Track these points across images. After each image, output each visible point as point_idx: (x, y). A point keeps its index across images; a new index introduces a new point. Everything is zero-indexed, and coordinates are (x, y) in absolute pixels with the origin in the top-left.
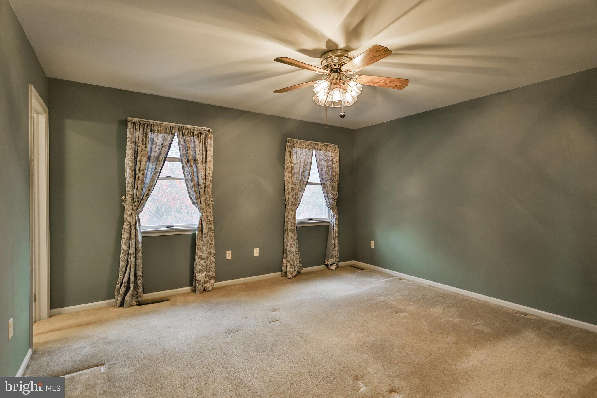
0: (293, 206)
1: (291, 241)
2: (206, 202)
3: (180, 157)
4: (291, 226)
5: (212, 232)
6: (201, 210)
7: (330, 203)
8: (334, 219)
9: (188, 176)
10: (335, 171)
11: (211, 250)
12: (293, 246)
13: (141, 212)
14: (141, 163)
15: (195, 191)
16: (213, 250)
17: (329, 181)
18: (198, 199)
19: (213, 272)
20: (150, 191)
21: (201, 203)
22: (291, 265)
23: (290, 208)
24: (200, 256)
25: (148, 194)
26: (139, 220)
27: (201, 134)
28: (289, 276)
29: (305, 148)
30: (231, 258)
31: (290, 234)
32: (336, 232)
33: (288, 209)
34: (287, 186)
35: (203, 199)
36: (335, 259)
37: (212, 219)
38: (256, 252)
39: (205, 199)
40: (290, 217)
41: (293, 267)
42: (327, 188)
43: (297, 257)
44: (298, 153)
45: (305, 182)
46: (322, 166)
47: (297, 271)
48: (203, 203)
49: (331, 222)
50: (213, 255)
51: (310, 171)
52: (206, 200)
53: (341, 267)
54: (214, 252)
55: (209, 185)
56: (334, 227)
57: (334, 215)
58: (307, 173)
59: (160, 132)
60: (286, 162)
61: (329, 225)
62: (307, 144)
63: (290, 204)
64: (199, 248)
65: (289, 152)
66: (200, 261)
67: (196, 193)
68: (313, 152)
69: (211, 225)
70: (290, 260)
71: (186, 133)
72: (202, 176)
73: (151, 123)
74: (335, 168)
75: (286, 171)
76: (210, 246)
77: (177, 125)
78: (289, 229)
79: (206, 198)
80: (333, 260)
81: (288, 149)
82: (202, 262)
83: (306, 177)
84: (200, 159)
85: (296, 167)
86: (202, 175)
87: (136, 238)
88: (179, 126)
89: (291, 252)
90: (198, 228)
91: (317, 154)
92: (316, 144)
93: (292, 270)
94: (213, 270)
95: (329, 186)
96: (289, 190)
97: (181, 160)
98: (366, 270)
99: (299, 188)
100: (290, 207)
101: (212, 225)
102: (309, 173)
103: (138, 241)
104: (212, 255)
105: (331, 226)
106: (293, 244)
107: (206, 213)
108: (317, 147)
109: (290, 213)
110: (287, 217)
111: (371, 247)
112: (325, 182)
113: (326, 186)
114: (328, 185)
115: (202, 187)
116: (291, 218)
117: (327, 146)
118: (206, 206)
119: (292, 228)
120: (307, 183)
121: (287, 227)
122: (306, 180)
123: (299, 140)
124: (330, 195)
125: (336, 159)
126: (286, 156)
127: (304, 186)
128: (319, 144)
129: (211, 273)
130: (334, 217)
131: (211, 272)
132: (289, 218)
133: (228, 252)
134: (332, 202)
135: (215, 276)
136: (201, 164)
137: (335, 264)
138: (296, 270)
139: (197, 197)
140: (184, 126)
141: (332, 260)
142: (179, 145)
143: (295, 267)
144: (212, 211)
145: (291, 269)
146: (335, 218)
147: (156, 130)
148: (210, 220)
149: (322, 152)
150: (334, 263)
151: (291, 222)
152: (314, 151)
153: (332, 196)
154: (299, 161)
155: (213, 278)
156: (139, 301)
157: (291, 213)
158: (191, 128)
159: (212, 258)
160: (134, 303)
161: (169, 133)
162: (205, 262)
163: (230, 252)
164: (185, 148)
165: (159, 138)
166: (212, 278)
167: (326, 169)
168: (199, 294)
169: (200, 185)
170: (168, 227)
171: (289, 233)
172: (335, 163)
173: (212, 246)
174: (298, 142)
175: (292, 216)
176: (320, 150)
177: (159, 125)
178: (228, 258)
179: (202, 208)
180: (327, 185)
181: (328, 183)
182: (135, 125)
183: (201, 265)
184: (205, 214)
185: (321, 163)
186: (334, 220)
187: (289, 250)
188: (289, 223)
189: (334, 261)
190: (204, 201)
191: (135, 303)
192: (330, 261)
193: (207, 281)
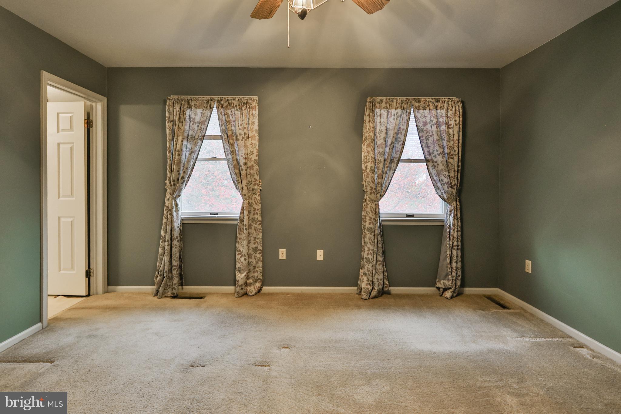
0: (373, 194)
1: (369, 245)
2: (249, 187)
3: (220, 134)
4: (370, 224)
5: (258, 223)
6: (243, 195)
7: (445, 191)
8: (451, 217)
9: (228, 156)
10: (453, 140)
11: (256, 245)
12: (372, 252)
13: (179, 196)
14: (178, 143)
15: (236, 174)
16: (259, 246)
17: (441, 156)
18: (239, 182)
19: (259, 273)
20: (185, 174)
21: (242, 188)
22: (368, 280)
23: (369, 197)
24: (240, 251)
25: (183, 176)
26: (177, 205)
27: (243, 104)
28: (363, 295)
29: (395, 107)
30: (285, 259)
31: (368, 235)
32: (454, 237)
33: (366, 198)
34: (366, 165)
35: (244, 183)
36: (450, 282)
37: (259, 207)
38: (320, 255)
39: (246, 183)
40: (368, 210)
41: (371, 283)
42: (438, 167)
43: (380, 269)
44: (384, 116)
45: (396, 158)
46: (427, 133)
47: (378, 290)
48: (245, 188)
49: (446, 222)
50: (260, 252)
51: (404, 142)
52: (248, 184)
53: (467, 295)
54: (261, 248)
55: (253, 166)
56: (451, 230)
57: (451, 211)
58: (400, 145)
59: (199, 108)
60: (365, 130)
61: (443, 226)
62: (399, 101)
63: (369, 192)
64: (240, 242)
65: (368, 117)
66: (241, 257)
67: (236, 176)
68: (410, 113)
69: (257, 215)
70: (367, 273)
71: (225, 105)
72: (243, 155)
73: (189, 98)
74: (454, 135)
75: (365, 144)
76: (255, 240)
77: (216, 97)
78: (367, 228)
79: (248, 182)
80: (448, 283)
81: (367, 112)
82: (242, 259)
83: (398, 151)
84: (242, 134)
85: (379, 136)
86: (242, 153)
87: (172, 224)
88: (218, 98)
89: (368, 260)
90: (240, 217)
91: (419, 115)
92: (415, 100)
93: (370, 288)
94: (259, 271)
95: (440, 164)
96: (368, 170)
97: (221, 137)
98: (512, 311)
99: (383, 168)
100: (369, 195)
101: (259, 215)
102: (403, 144)
103: (174, 227)
104: (258, 252)
105: (446, 227)
106: (373, 250)
107: (249, 200)
108: (417, 105)
109: (368, 204)
110: (365, 210)
111: (526, 271)
112: (434, 158)
113: (436, 164)
114: (439, 162)
115: (242, 168)
116: (370, 211)
117: (438, 101)
118: (248, 192)
119: (372, 226)
120: (399, 160)
121: (364, 224)
122: (398, 156)
123: (384, 98)
124: (443, 178)
125: (455, 121)
126: (364, 122)
127: (393, 165)
128: (422, 100)
129: (256, 274)
130: (452, 213)
131: (256, 272)
132: (367, 212)
133: (281, 250)
134: (446, 189)
135: (261, 278)
136: (242, 140)
137: (451, 290)
138: (376, 288)
139: (238, 180)
140: (223, 98)
141: (446, 281)
142: (219, 120)
143: (375, 284)
144: (259, 198)
145: (369, 286)
146: (452, 215)
147: (193, 106)
148: (255, 209)
149: (427, 112)
150: (449, 287)
151: (369, 217)
152: (412, 111)
153: (446, 180)
154: (384, 129)
155: (260, 281)
156: (173, 293)
157: (370, 205)
158: (231, 98)
159: (258, 256)
160: (169, 295)
161: (207, 107)
162: (245, 260)
163: (284, 250)
164: (225, 123)
165: (197, 114)
166: (258, 280)
167: (436, 137)
168: (237, 297)
169: (241, 166)
170: (211, 214)
171: (367, 233)
172: (453, 128)
173: (258, 241)
174: (382, 100)
175: (371, 209)
176: (424, 109)
177: (197, 100)
178: (280, 258)
179: (244, 194)
180: (436, 162)
181: (439, 159)
182: (173, 101)
183: (240, 262)
184: (247, 202)
185: (425, 129)
186: (452, 219)
187: (366, 258)
188: (368, 218)
189: (449, 285)
190: (246, 186)
191: (171, 295)
192: (442, 283)
193: (251, 283)
